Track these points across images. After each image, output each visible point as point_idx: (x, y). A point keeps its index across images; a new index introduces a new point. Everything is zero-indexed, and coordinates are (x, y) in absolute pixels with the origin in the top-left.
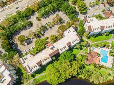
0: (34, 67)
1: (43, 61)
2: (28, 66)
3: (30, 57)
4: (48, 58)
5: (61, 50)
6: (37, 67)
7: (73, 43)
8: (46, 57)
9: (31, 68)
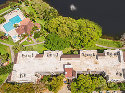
0: (111, 54)
1: (94, 55)
2: (120, 61)
3: (110, 74)
4: (83, 55)
5: (57, 56)
6: (107, 53)
7: (33, 54)
8: (86, 59)
9: (117, 56)
